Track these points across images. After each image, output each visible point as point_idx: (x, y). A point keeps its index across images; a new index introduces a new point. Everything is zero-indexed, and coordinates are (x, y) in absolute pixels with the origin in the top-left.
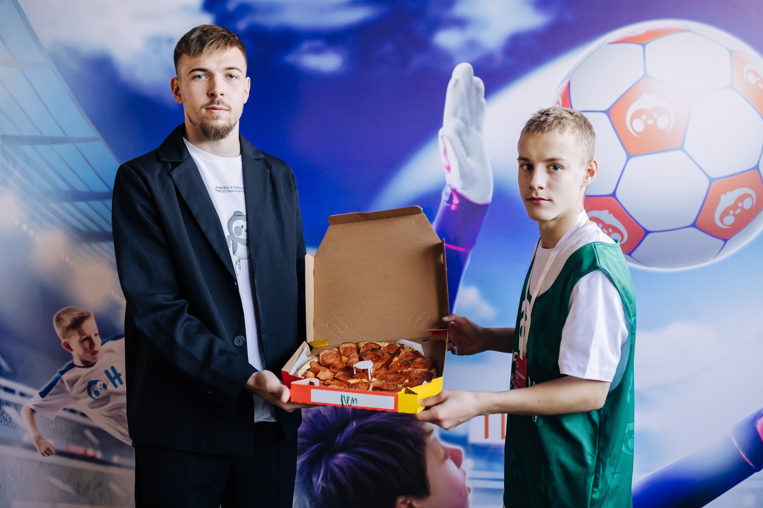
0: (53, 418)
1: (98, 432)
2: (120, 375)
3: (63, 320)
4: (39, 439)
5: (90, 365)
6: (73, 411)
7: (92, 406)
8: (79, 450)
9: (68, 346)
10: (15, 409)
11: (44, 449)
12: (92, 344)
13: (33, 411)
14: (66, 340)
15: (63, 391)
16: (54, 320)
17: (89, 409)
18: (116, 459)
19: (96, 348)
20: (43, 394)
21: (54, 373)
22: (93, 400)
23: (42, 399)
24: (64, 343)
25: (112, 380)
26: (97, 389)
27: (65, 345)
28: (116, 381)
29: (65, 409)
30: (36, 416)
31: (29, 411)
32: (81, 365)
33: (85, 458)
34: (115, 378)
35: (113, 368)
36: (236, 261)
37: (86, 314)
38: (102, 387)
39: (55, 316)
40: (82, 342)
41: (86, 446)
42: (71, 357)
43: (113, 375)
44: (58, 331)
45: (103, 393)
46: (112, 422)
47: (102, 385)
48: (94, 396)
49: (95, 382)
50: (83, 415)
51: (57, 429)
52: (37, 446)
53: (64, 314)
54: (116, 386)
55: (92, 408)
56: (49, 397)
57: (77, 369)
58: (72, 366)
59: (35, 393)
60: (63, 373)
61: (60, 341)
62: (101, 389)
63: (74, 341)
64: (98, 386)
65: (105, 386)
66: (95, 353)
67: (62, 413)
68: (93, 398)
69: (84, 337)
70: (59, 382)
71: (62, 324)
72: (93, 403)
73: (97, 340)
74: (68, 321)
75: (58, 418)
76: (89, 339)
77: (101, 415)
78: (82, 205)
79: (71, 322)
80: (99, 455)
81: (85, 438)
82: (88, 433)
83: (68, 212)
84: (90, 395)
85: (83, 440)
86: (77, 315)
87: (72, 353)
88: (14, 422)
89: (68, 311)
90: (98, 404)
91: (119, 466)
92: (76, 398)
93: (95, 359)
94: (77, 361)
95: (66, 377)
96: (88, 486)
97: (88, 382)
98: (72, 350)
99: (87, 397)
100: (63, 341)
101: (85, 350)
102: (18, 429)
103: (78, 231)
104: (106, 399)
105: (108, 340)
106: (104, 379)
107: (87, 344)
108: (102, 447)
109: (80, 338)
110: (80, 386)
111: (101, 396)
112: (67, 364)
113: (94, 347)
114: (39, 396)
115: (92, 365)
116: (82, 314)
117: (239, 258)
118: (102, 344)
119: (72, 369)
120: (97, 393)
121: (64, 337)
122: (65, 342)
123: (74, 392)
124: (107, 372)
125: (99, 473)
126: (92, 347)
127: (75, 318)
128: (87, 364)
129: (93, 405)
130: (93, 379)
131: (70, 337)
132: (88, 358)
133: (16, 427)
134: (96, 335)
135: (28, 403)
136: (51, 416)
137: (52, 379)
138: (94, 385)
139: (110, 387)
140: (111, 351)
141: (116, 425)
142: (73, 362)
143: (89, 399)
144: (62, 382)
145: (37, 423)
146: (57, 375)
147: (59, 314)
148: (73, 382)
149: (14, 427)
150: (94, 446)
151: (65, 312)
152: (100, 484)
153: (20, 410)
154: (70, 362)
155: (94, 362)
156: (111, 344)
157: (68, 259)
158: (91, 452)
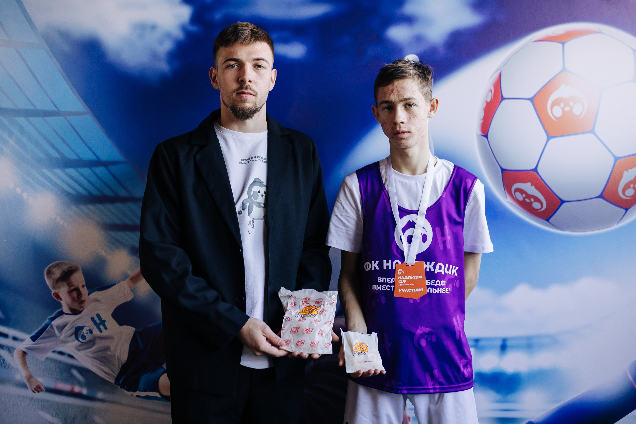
0: (43, 360)
1: (83, 371)
2: (105, 321)
3: (53, 273)
4: (30, 378)
5: (77, 313)
6: (61, 353)
7: (78, 349)
8: (67, 387)
9: (58, 296)
10: (8, 351)
11: (35, 387)
12: (80, 294)
13: (24, 353)
14: (56, 291)
15: (53, 335)
16: (45, 273)
17: (76, 352)
18: (100, 395)
19: (83, 298)
20: (34, 338)
21: (45, 319)
22: (80, 343)
23: (33, 343)
24: (54, 294)
25: (97, 326)
26: (83, 334)
27: (55, 295)
28: (101, 327)
29: (54, 352)
30: (28, 358)
31: (21, 353)
32: (69, 312)
33: (72, 394)
34: (100, 324)
35: (98, 316)
36: (250, 221)
37: (74, 268)
38: (88, 332)
39: (46, 269)
40: (70, 292)
41: (73, 384)
42: (60, 306)
43: (98, 322)
44: (49, 283)
45: (89, 337)
46: (97, 363)
47: (88, 330)
48: (81, 339)
49: (82, 328)
50: (71, 356)
51: (47, 369)
52: (28, 384)
53: (54, 268)
54: (101, 331)
55: (79, 350)
56: (40, 340)
57: (65, 316)
58: (62, 313)
59: (27, 337)
60: (52, 319)
61: (50, 291)
62: (87, 333)
63: (63, 292)
64: (85, 331)
65: (91, 331)
66: (82, 302)
67: (50, 355)
68: (80, 342)
69: (72, 288)
70: (49, 327)
71: (52, 277)
72: (80, 346)
73: (84, 291)
74: (57, 273)
75: (47, 359)
76: (77, 289)
77: (87, 356)
78: (71, 171)
79: (61, 274)
80: (85, 391)
81: (73, 376)
82: (75, 372)
83: (59, 177)
84: (77, 338)
85: (71, 379)
86: (67, 269)
87: (61, 301)
88: (7, 363)
89: (58, 265)
90: (85, 346)
91: (102, 401)
92: (64, 342)
93: (82, 307)
94: (65, 309)
95: (55, 323)
96: (74, 419)
97: (76, 327)
98: (61, 299)
99: (74, 341)
100: (53, 291)
101: (73, 299)
102: (11, 369)
103: (68, 194)
104: (92, 342)
105: (95, 291)
106: (90, 325)
107: (75, 294)
108: (87, 385)
109: (69, 289)
110: (67, 331)
111: (86, 340)
112: (57, 311)
113: (81, 296)
114: (30, 340)
115: (80, 312)
116: (70, 267)
117: (253, 219)
118: (89, 294)
119: (61, 316)
120: (84, 337)
121: (54, 288)
122: (55, 292)
123: (63, 336)
124: (92, 319)
125: (84, 407)
126: (80, 297)
127: (64, 271)
128: (75, 312)
129: (80, 348)
130: (80, 325)
131: (59, 288)
132: (76, 306)
133: (8, 367)
134: (83, 286)
135: (21, 346)
136: (42, 357)
137: (43, 325)
138: (81, 330)
139: (96, 332)
140: (97, 300)
141: (100, 365)
142: (62, 310)
143: (77, 342)
144: (52, 327)
145: (28, 364)
146: (47, 321)
147: (50, 268)
148: (61, 328)
149: (7, 367)
150: (80, 384)
151: (54, 266)
152: (86, 417)
153: (13, 353)
154: (59, 310)
155: (81, 310)
156: (96, 294)
157: (58, 219)
158: (77, 389)
